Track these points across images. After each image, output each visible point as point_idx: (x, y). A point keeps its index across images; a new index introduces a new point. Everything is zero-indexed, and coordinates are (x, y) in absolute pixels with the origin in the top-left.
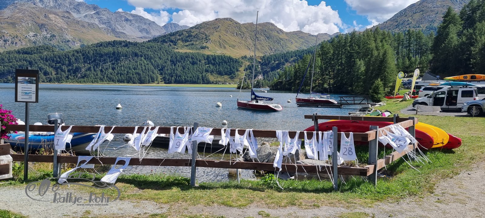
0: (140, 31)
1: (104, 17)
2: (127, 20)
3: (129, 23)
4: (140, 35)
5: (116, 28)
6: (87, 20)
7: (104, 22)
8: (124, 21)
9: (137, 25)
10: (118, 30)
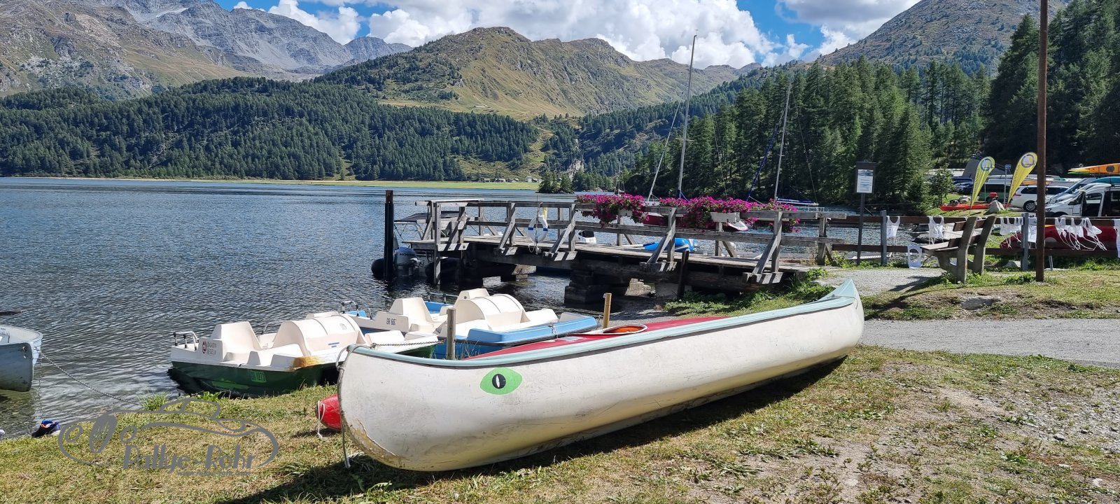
0: (294, 56)
1: (207, 21)
2: (261, 29)
3: (266, 36)
4: (293, 64)
5: (236, 48)
6: (165, 28)
7: (207, 33)
8: (256, 32)
9: (285, 41)
10: (240, 54)
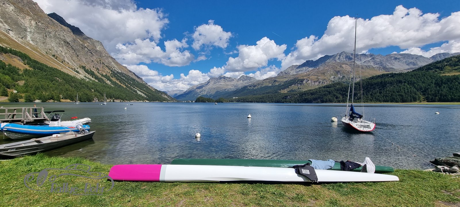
0: (408, 65)
1: (378, 60)
2: (396, 59)
4: (407, 67)
5: (387, 66)
6: (365, 64)
7: (377, 63)
9: (404, 61)
